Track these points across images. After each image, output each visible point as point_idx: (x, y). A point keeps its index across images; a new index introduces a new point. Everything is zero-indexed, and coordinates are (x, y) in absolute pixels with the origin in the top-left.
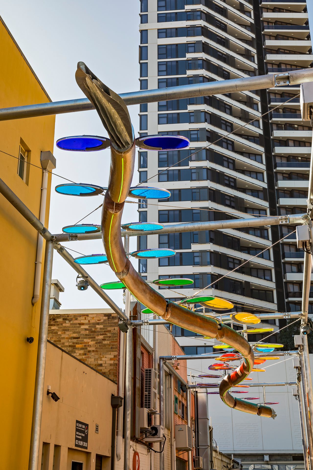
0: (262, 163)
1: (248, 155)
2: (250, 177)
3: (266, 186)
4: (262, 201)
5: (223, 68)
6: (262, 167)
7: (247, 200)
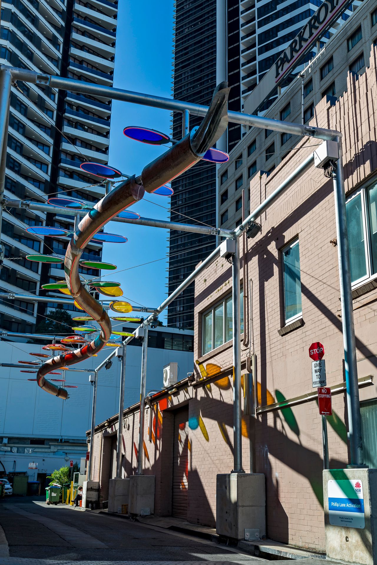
0: (49, 155)
1: (36, 143)
2: (35, 165)
3: (48, 179)
5: (28, 46)
6: (48, 159)
7: (27, 188)
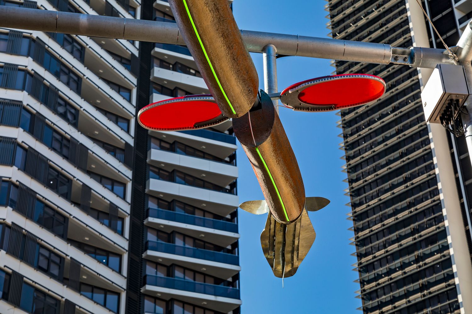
3: (131, 142)
4: (121, 163)
7: (93, 152)
